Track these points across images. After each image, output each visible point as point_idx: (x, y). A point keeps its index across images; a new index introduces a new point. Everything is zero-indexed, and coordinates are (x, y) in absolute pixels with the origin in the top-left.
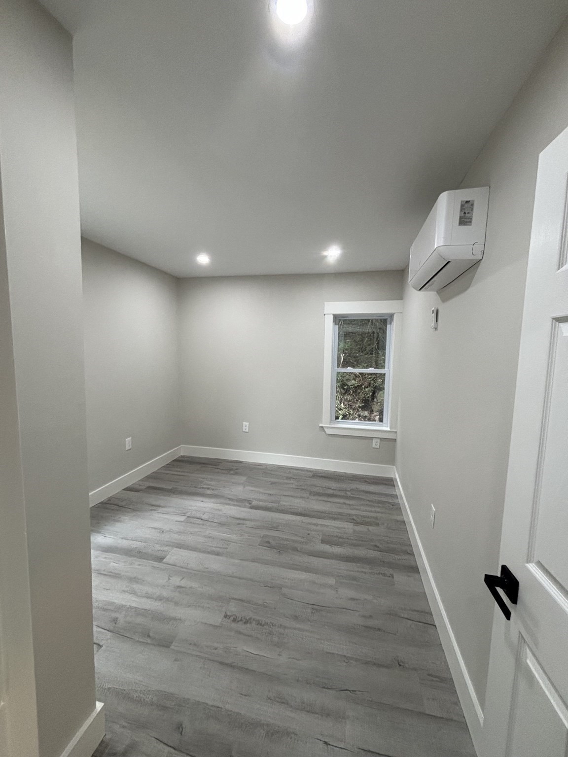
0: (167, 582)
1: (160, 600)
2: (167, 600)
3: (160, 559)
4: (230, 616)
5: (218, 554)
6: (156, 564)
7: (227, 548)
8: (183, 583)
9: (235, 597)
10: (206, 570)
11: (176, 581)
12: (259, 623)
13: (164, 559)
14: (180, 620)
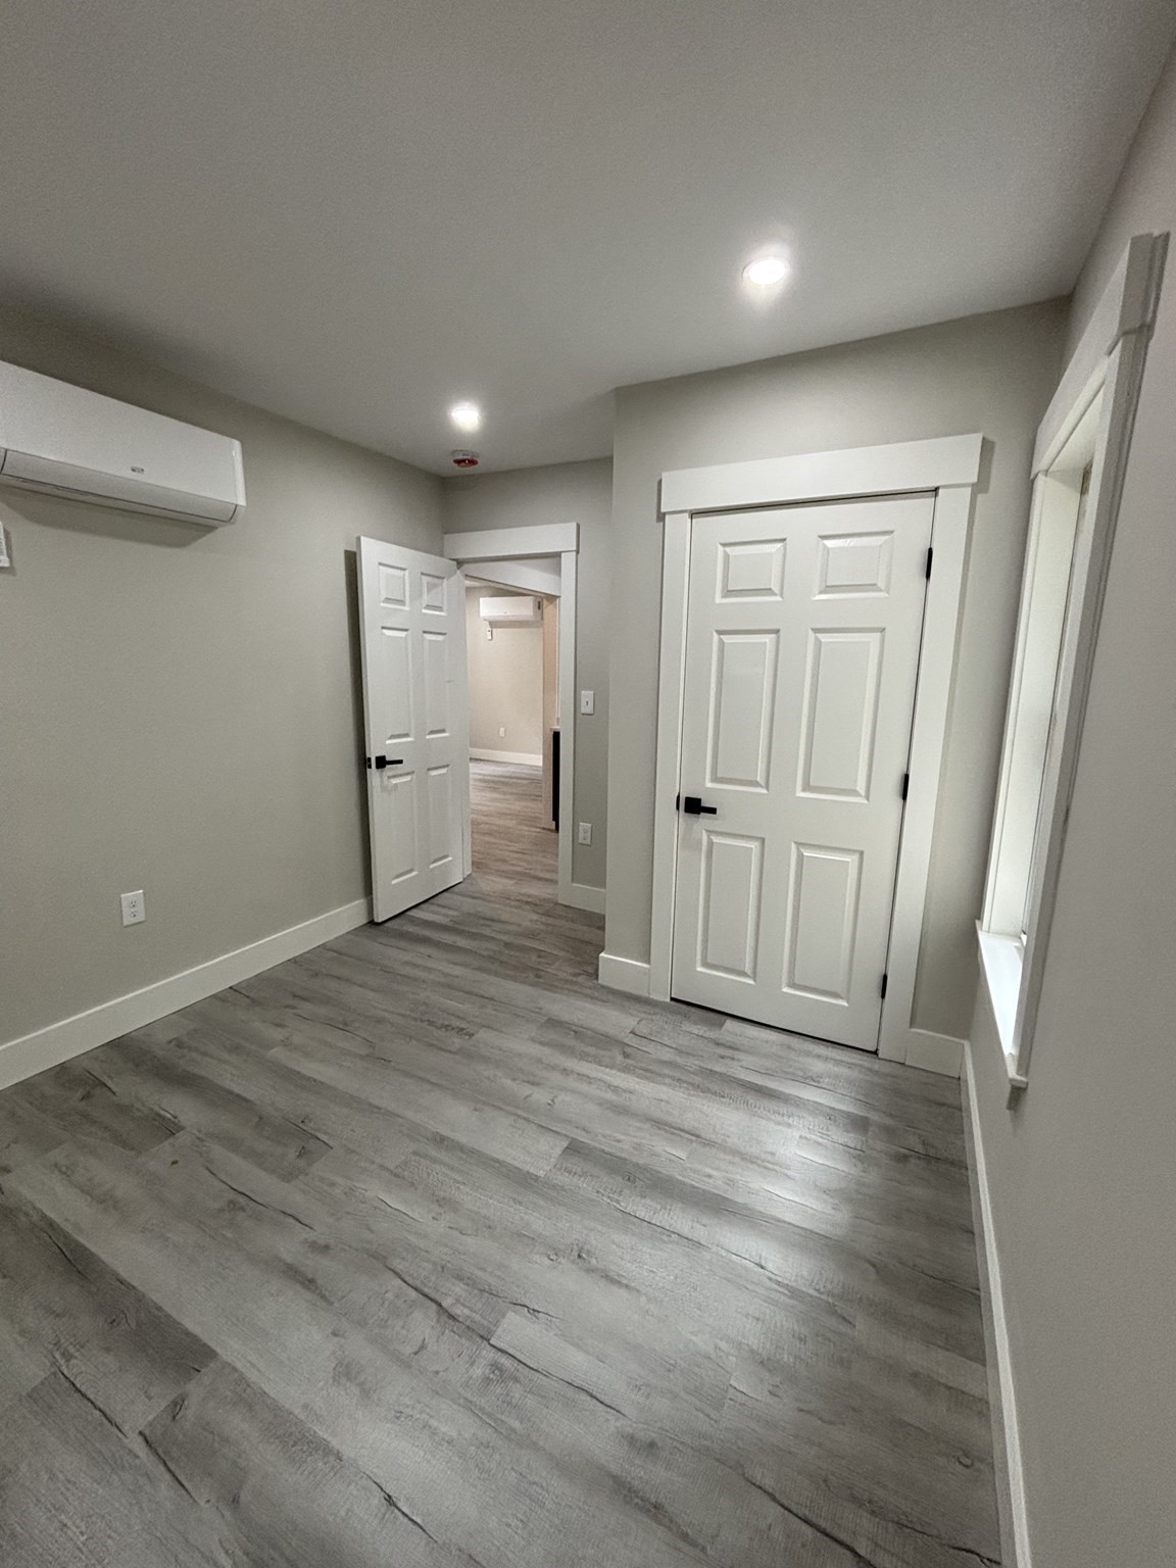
0: (556, 1097)
1: (565, 1070)
2: (553, 1068)
3: (574, 1149)
4: (466, 1034)
5: (440, 1141)
6: (582, 1137)
7: (415, 1153)
8: (526, 1090)
9: (447, 1055)
10: (479, 1106)
11: (540, 1096)
12: (431, 1023)
13: (567, 1148)
14: (534, 1041)
